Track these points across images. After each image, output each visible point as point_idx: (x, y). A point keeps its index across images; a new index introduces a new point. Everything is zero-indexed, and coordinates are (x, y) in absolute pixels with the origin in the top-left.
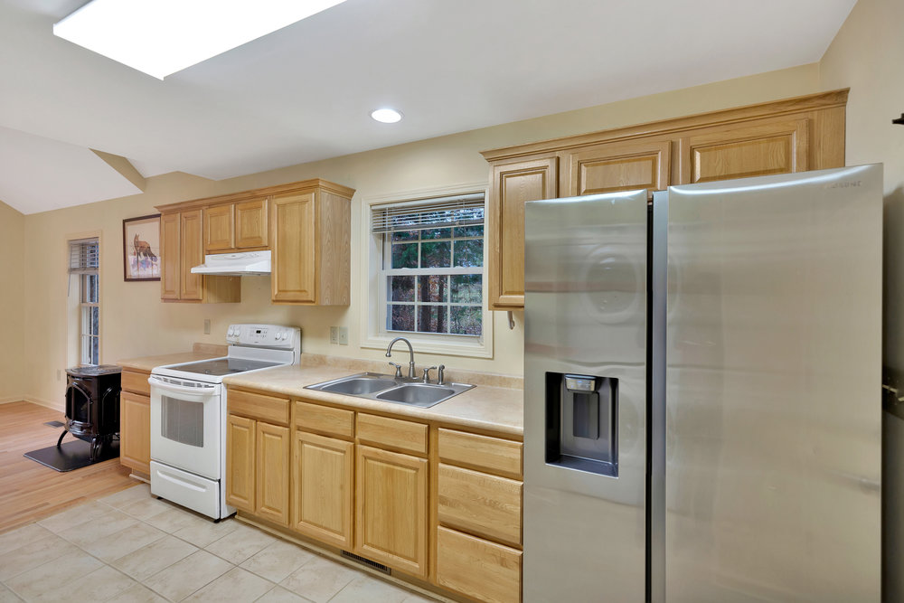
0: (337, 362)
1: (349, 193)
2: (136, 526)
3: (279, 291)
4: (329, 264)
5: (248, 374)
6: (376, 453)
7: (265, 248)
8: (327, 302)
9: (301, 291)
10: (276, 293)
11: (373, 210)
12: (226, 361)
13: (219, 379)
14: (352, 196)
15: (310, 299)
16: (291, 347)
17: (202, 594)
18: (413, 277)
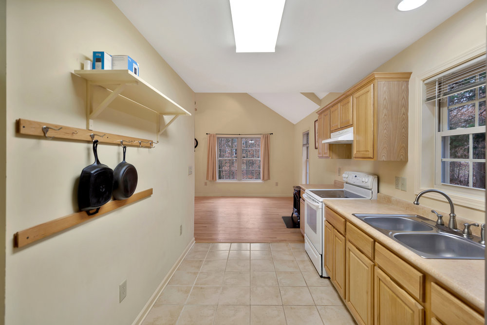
0: (398, 203)
1: (407, 76)
2: (293, 261)
3: (357, 151)
4: (385, 131)
5: (350, 200)
6: (385, 279)
7: (351, 125)
8: (384, 159)
9: (366, 151)
10: (355, 152)
11: (426, 84)
12: (343, 191)
13: (321, 199)
14: (409, 78)
15: (370, 156)
16: (370, 188)
17: (294, 308)
18: (467, 136)
